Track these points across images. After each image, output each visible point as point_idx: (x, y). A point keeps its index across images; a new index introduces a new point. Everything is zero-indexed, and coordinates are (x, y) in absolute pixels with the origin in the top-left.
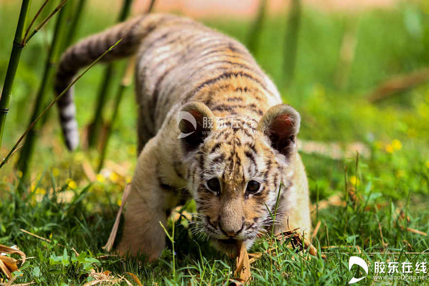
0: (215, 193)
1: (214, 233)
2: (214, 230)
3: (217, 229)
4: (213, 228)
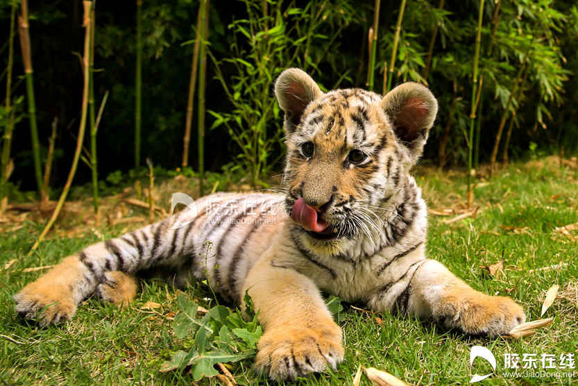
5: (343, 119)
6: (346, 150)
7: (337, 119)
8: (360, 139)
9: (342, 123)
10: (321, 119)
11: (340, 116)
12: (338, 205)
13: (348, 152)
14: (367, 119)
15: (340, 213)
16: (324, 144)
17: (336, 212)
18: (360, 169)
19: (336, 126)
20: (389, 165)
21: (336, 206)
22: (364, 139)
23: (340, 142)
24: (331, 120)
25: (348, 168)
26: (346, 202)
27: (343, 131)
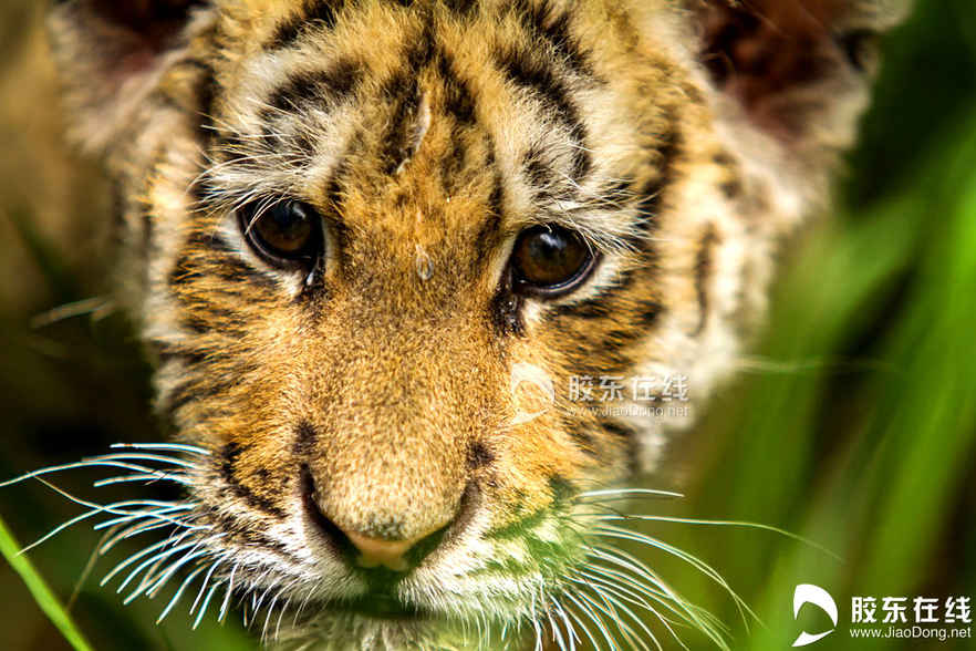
0: (290, 284)
1: (263, 542)
2: (263, 526)
3: (280, 515)
4: (256, 515)
5: (464, 87)
6: (498, 241)
7: (431, 88)
8: (562, 169)
9: (462, 107)
10: (344, 79)
11: (446, 69)
12: (496, 534)
13: (507, 246)
14: (577, 61)
15: (514, 568)
16: (391, 220)
17: (494, 566)
18: (580, 325)
19: (430, 127)
20: (702, 267)
21: (486, 536)
22: (583, 165)
23: (466, 207)
24: (401, 92)
25: (519, 329)
26: (539, 515)
27: (477, 153)
